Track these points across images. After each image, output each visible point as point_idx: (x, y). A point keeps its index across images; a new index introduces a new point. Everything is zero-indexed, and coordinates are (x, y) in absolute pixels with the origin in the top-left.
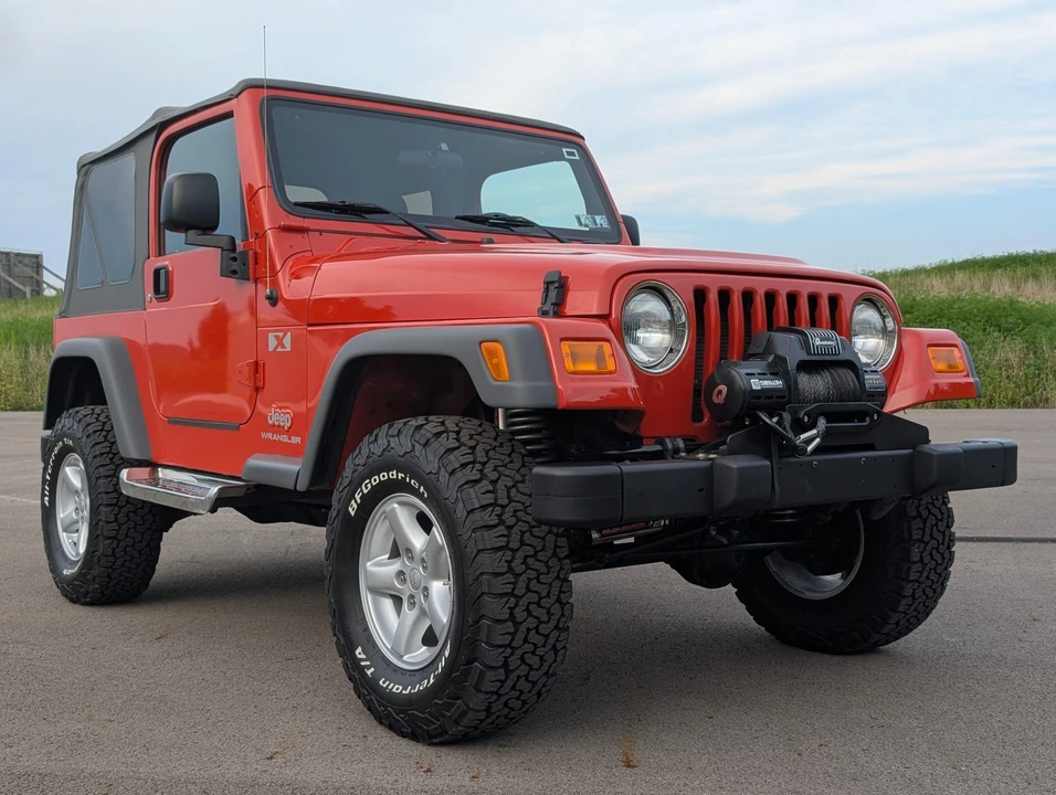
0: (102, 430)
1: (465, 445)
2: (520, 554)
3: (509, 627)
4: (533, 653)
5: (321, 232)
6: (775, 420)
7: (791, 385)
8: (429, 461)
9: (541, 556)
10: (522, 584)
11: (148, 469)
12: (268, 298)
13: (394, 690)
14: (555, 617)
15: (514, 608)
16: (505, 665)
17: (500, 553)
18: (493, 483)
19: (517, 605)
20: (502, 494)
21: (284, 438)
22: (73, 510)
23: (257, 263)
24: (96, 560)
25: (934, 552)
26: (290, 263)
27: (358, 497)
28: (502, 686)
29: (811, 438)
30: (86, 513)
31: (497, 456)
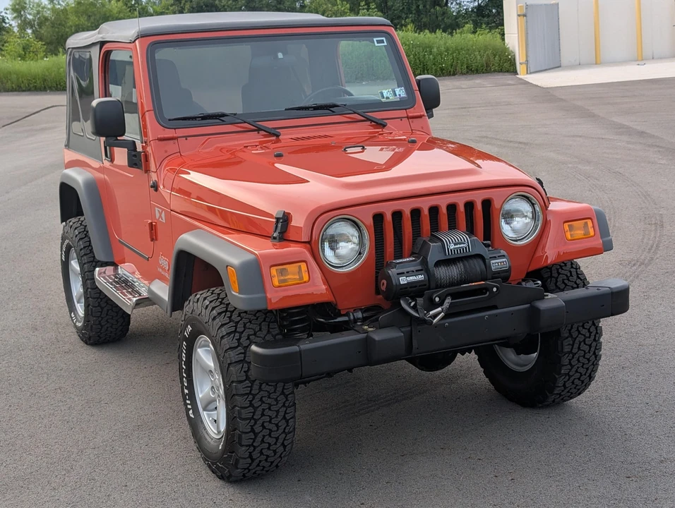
5: (186, 137)
7: (430, 275)
11: (112, 267)
12: (153, 187)
23: (146, 161)
26: (165, 162)
29: (438, 314)
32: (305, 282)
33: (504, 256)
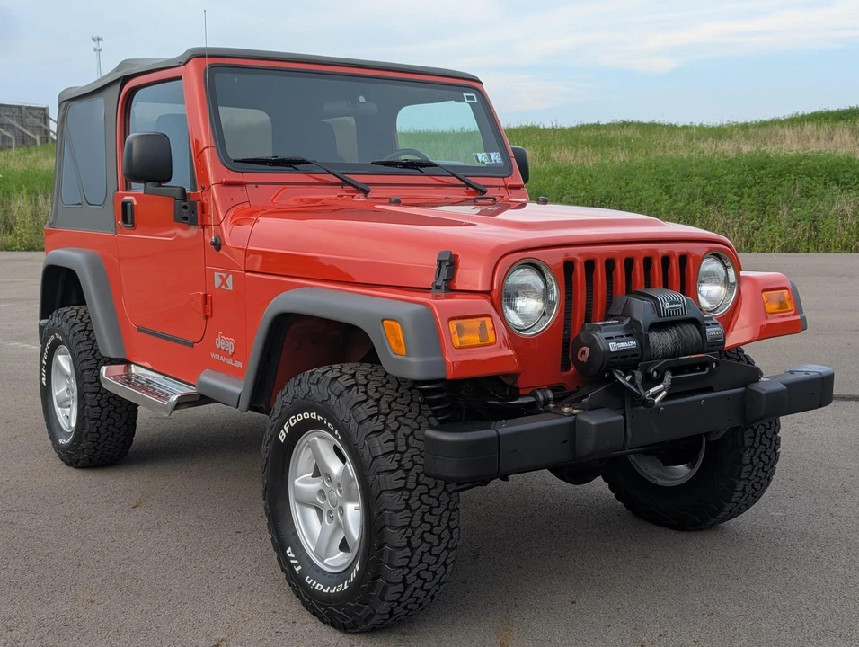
0: (85, 330)
1: (371, 397)
2: (416, 493)
3: (407, 552)
4: (427, 570)
5: (257, 184)
6: (628, 378)
7: (644, 343)
8: (343, 411)
9: (433, 493)
10: (417, 517)
11: (123, 366)
12: (214, 244)
13: (317, 588)
14: (444, 541)
15: (411, 536)
16: (404, 581)
17: (400, 493)
18: (395, 432)
19: (413, 534)
20: (401, 441)
21: (229, 361)
22: (64, 390)
23: (203, 212)
24: (84, 436)
25: (763, 455)
26: (231, 213)
27: (286, 428)
28: (401, 596)
29: (658, 392)
30: (75, 394)
31: (399, 407)
32: (491, 344)
33: (717, 324)
